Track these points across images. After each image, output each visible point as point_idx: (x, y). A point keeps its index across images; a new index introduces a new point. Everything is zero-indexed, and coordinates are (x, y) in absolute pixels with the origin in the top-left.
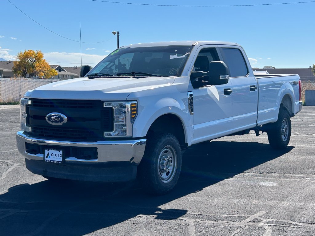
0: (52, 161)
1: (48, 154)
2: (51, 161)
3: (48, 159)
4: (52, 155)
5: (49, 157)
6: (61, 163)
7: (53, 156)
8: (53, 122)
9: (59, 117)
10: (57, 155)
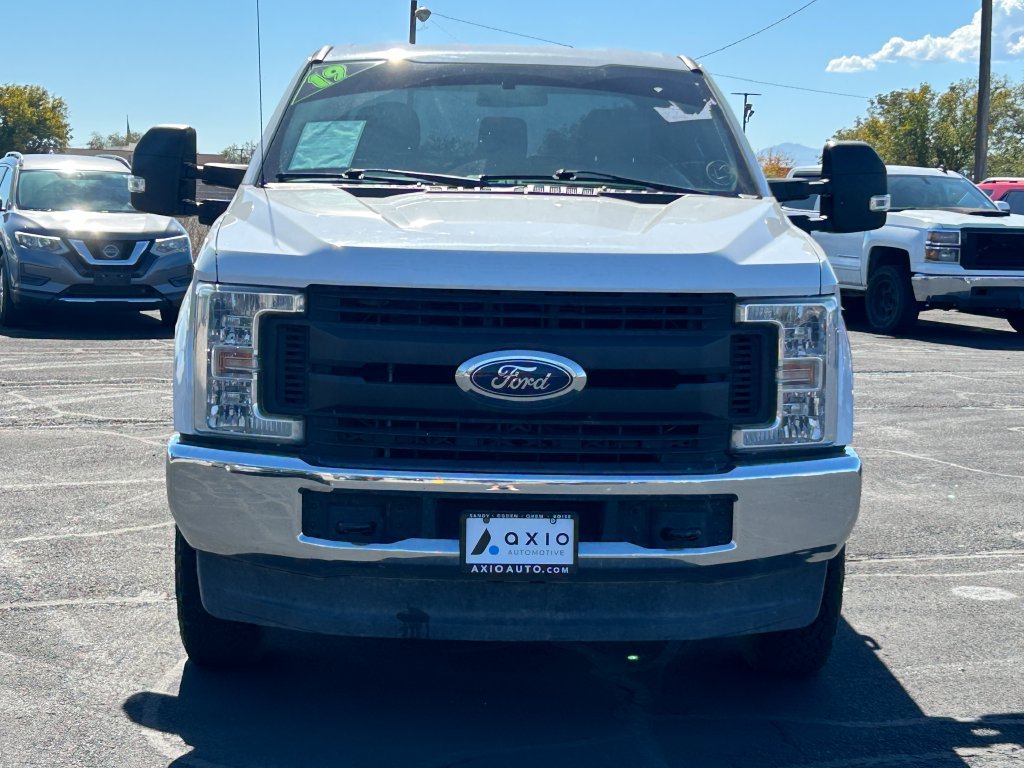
0: (514, 566)
1: (486, 537)
2: (506, 566)
3: (486, 558)
4: (512, 539)
5: (495, 551)
6: (565, 570)
7: (516, 542)
8: (507, 390)
9: (543, 369)
10: (540, 539)
